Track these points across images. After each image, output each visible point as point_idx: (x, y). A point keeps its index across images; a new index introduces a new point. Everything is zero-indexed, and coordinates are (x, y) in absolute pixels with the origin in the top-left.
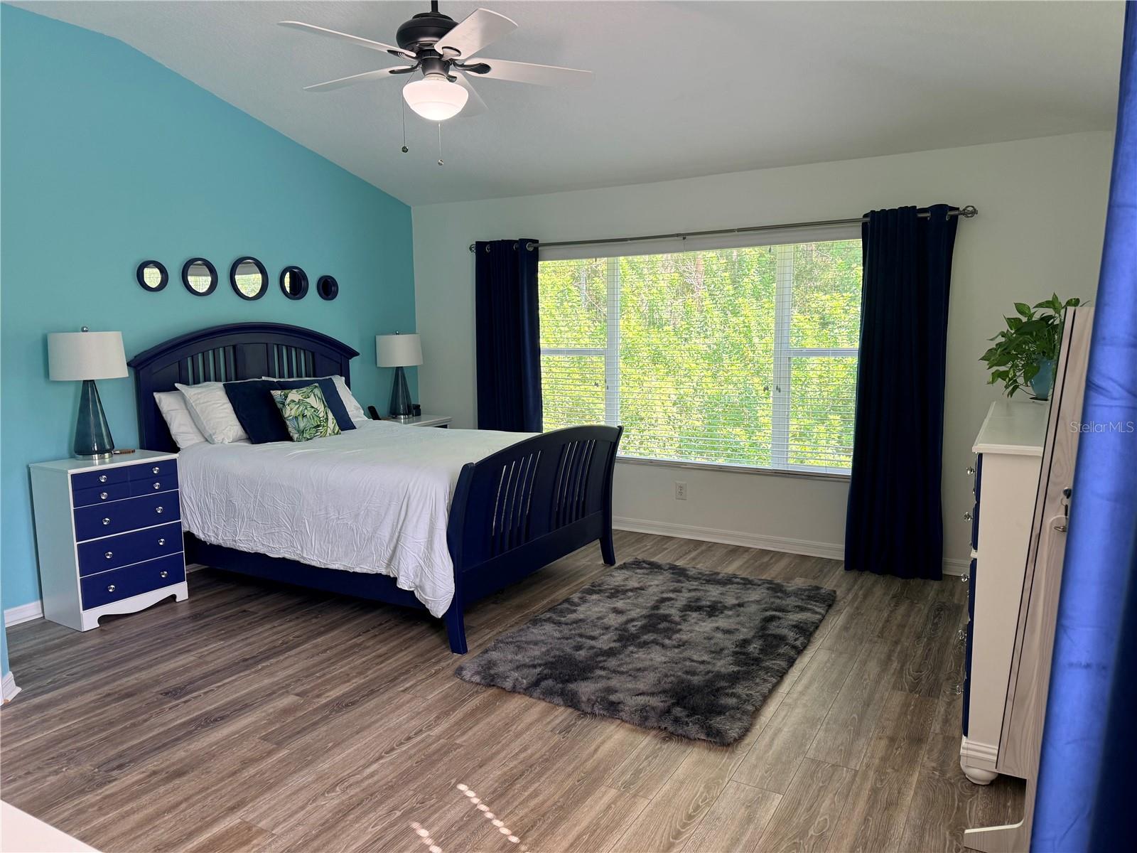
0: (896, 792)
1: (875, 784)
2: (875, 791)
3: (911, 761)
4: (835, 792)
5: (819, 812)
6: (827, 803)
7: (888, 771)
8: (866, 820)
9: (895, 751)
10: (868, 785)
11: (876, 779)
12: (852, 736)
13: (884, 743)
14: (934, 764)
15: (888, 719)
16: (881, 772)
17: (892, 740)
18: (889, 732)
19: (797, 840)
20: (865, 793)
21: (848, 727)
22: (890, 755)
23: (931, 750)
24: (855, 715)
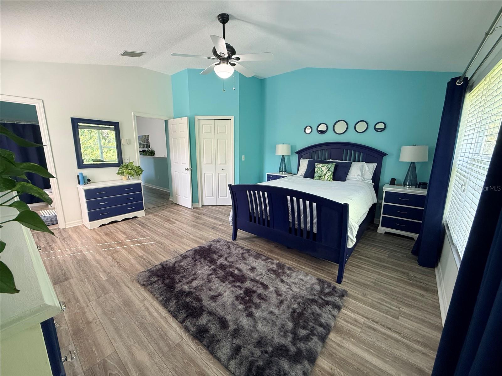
0: (70, 307)
1: (79, 303)
2: (78, 301)
3: (73, 321)
4: (90, 291)
5: (89, 284)
6: (89, 287)
7: (79, 311)
8: (73, 292)
9: (83, 319)
10: (82, 301)
11: (80, 304)
12: (106, 310)
13: (90, 318)
14: (61, 328)
15: (99, 330)
16: (82, 308)
17: (88, 323)
18: (93, 325)
19: (88, 276)
20: (80, 298)
21: (111, 312)
22: (83, 316)
23: (67, 333)
24: (115, 319)
